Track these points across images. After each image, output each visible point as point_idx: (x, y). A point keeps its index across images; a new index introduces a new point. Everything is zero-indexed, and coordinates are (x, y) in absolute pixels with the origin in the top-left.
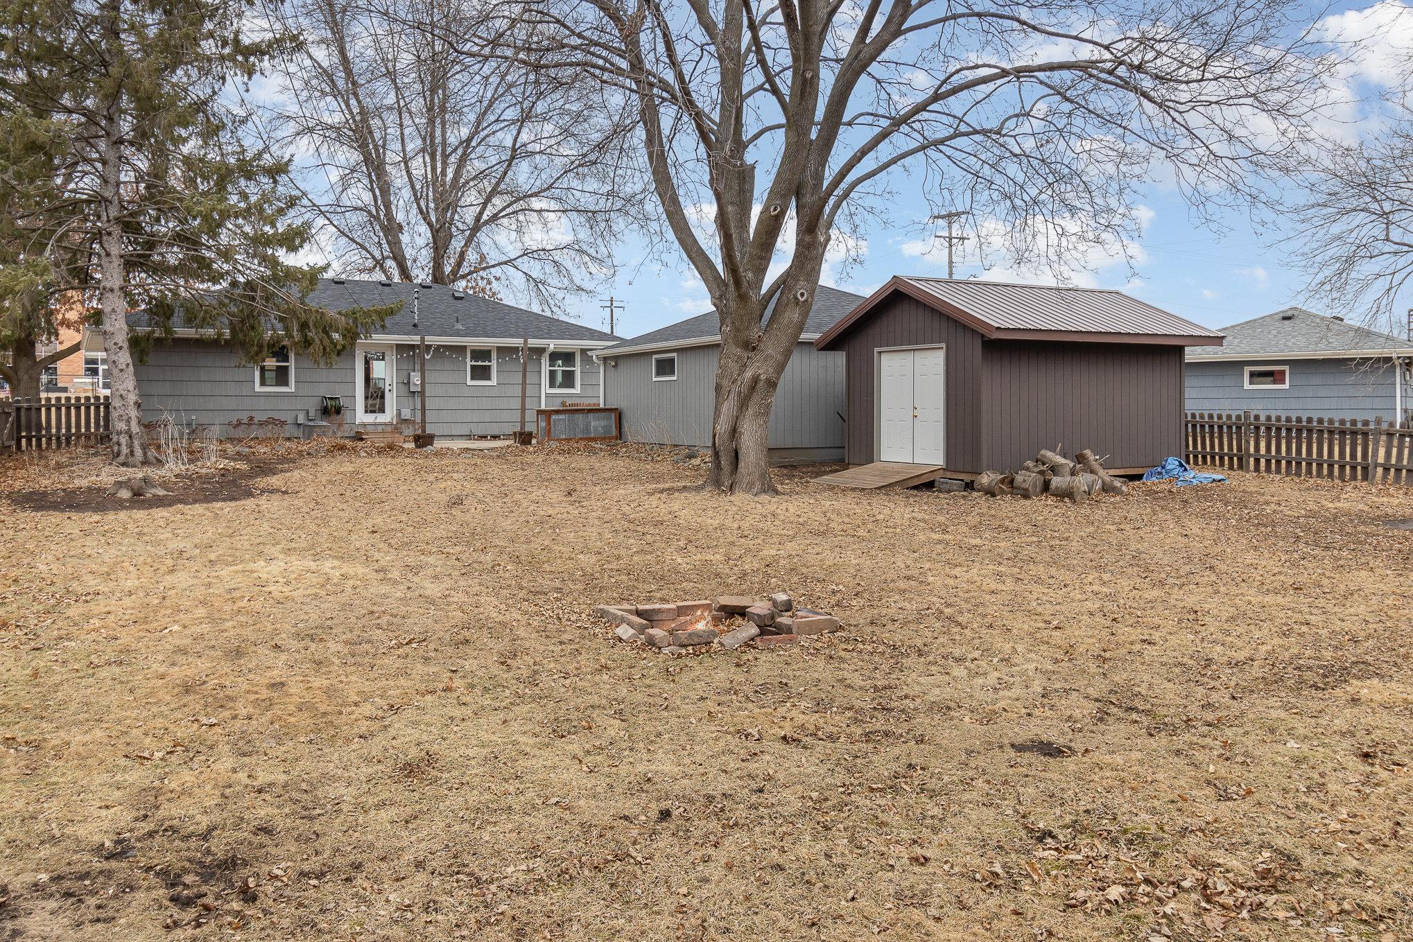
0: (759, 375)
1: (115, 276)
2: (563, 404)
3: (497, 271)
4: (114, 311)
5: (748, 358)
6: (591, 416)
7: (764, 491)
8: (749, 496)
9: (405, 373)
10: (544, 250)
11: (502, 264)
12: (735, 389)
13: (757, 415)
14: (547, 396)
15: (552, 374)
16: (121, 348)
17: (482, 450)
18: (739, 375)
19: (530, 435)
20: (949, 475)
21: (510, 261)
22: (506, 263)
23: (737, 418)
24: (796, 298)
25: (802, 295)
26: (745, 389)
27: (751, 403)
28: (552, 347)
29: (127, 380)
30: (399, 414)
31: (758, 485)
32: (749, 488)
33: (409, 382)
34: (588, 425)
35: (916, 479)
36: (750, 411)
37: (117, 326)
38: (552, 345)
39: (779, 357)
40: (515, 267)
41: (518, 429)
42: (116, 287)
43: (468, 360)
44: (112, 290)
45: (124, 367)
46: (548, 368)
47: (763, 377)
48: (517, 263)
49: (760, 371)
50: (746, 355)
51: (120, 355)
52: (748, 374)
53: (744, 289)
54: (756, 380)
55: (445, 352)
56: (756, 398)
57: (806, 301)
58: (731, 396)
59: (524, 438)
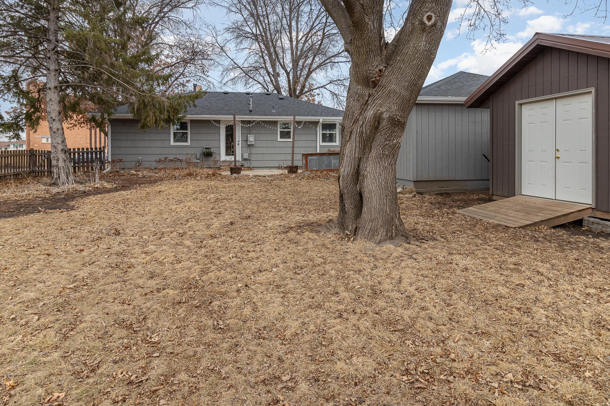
0: (382, 113)
1: (52, 81)
2: (329, 150)
3: (317, 91)
4: (51, 100)
5: (370, 95)
6: (332, 157)
7: (391, 238)
8: (370, 245)
9: (246, 135)
10: (339, 80)
11: (320, 87)
12: (357, 129)
13: (382, 157)
14: (320, 146)
15: (324, 135)
16: (54, 120)
17: (265, 176)
18: (360, 114)
19: (297, 168)
20: (599, 214)
21: (323, 86)
22: (322, 87)
23: (360, 160)
24: (422, 23)
25: (429, 18)
26: (367, 130)
27: (375, 144)
28: (321, 120)
29: (58, 138)
30: (242, 156)
31: (382, 232)
32: (371, 235)
33: (247, 140)
34: (330, 163)
35: (563, 218)
36: (374, 153)
37: (52, 108)
38: (321, 119)
39: (404, 93)
40: (326, 89)
41: (290, 164)
42: (52, 87)
43: (279, 128)
44: (50, 89)
45: (56, 130)
46: (321, 132)
47: (385, 116)
48: (327, 87)
49: (383, 109)
50: (367, 93)
51: (54, 124)
52: (370, 113)
53: (357, 15)
54: (378, 119)
55: (262, 123)
56: (380, 139)
57: (434, 25)
58: (353, 137)
59: (293, 169)
